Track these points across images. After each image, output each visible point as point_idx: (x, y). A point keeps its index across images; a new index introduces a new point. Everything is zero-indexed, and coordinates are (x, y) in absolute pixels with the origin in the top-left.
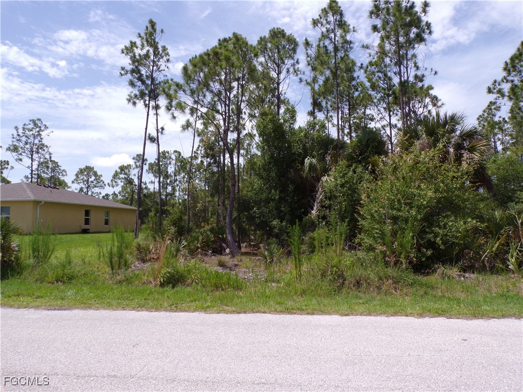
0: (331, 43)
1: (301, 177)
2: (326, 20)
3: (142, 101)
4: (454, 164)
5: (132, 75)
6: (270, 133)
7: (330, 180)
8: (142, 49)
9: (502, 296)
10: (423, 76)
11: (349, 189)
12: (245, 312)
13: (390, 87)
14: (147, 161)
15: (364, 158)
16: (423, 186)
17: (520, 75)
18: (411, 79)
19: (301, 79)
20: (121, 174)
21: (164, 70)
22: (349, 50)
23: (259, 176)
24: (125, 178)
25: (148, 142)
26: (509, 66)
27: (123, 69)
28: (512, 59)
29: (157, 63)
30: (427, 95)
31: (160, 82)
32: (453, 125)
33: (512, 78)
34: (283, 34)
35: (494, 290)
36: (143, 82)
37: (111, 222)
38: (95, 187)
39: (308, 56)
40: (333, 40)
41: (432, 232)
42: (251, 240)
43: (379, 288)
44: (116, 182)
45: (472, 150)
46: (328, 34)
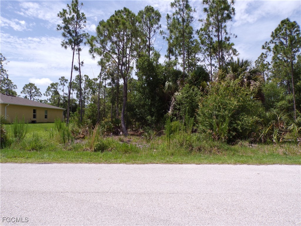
0: (181, 17)
1: (163, 92)
2: (179, 4)
3: (70, 46)
4: (247, 88)
5: (64, 30)
6: (146, 68)
7: (179, 94)
8: (70, 15)
9: (271, 155)
10: (229, 38)
11: (190, 100)
12: (147, 164)
13: (211, 43)
14: (68, 81)
15: (198, 83)
16: (232, 99)
17: (279, 39)
18: (223, 39)
19: (164, 37)
20: (52, 88)
21: (83, 28)
22: (191, 22)
23: (138, 91)
24: (54, 91)
25: (74, 70)
26: (274, 34)
27: (59, 26)
28: (276, 31)
29: (79, 23)
30: (231, 48)
31: (80, 35)
32: (246, 66)
33: (276, 41)
34: (153, 10)
35: (267, 152)
36: (71, 35)
37: (48, 116)
38: (36, 96)
39: (168, 24)
40: (182, 15)
41: (236, 123)
42: (133, 128)
43: (210, 152)
44: (49, 93)
45: (255, 80)
46: (180, 12)
